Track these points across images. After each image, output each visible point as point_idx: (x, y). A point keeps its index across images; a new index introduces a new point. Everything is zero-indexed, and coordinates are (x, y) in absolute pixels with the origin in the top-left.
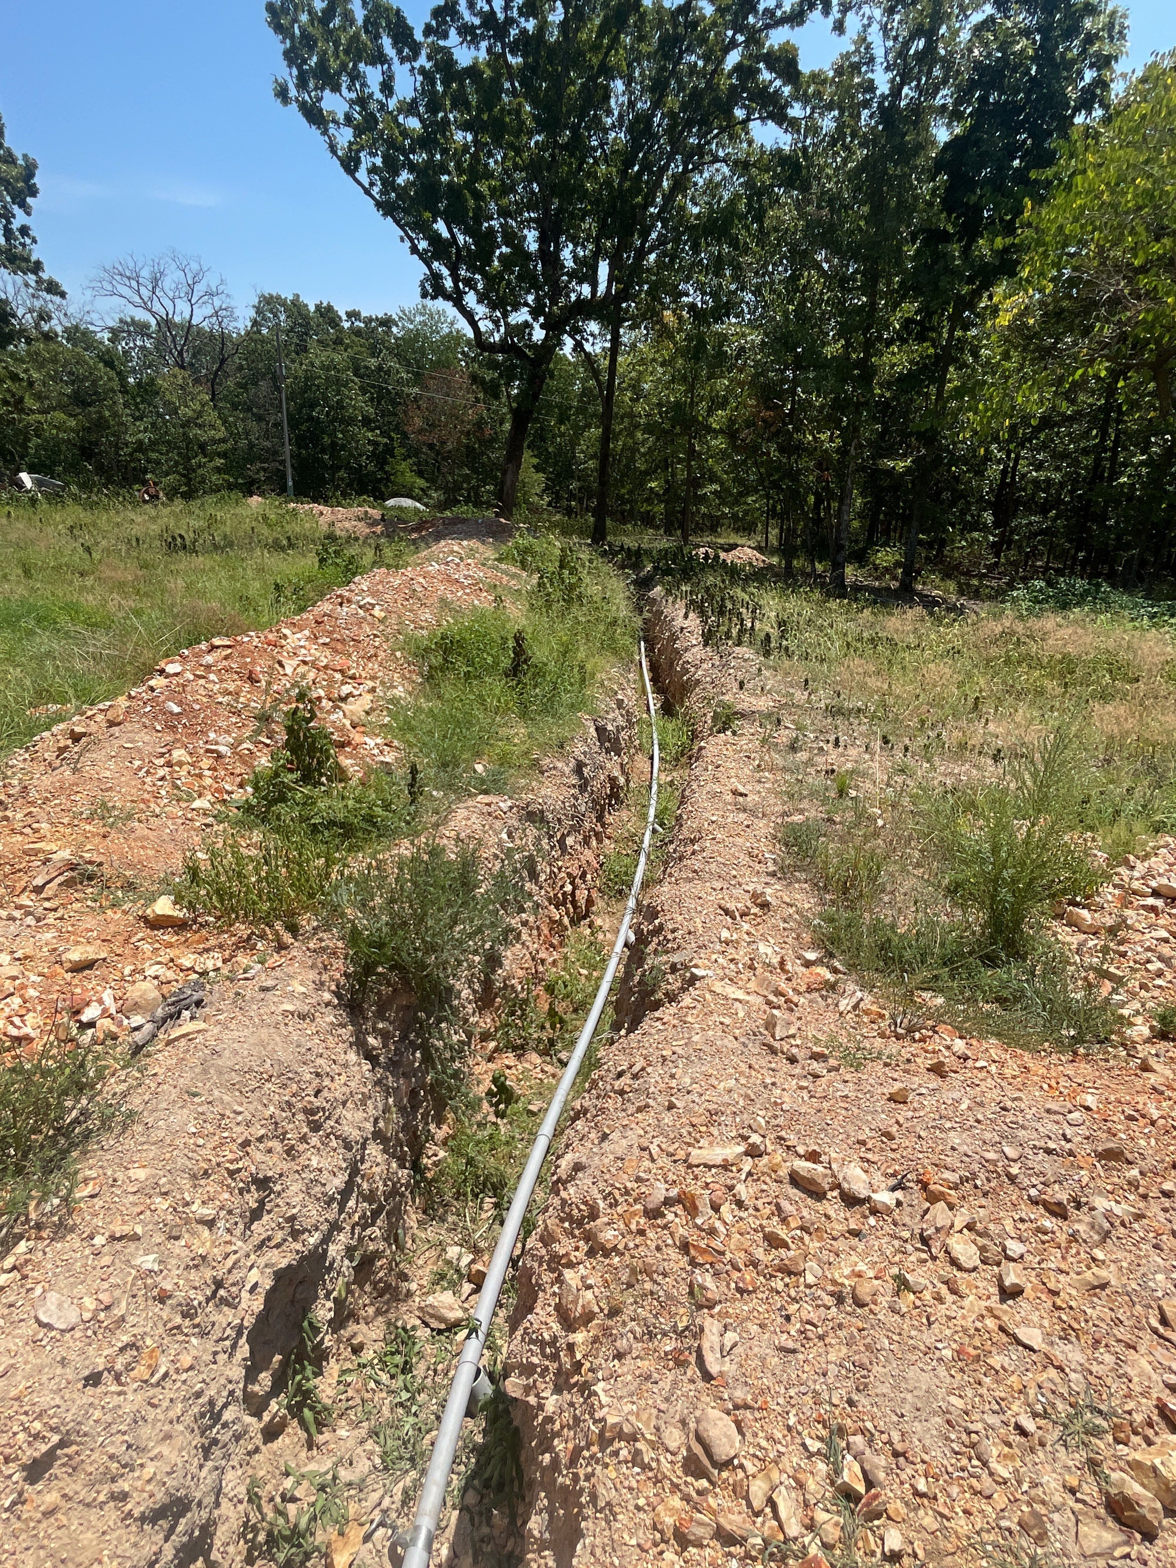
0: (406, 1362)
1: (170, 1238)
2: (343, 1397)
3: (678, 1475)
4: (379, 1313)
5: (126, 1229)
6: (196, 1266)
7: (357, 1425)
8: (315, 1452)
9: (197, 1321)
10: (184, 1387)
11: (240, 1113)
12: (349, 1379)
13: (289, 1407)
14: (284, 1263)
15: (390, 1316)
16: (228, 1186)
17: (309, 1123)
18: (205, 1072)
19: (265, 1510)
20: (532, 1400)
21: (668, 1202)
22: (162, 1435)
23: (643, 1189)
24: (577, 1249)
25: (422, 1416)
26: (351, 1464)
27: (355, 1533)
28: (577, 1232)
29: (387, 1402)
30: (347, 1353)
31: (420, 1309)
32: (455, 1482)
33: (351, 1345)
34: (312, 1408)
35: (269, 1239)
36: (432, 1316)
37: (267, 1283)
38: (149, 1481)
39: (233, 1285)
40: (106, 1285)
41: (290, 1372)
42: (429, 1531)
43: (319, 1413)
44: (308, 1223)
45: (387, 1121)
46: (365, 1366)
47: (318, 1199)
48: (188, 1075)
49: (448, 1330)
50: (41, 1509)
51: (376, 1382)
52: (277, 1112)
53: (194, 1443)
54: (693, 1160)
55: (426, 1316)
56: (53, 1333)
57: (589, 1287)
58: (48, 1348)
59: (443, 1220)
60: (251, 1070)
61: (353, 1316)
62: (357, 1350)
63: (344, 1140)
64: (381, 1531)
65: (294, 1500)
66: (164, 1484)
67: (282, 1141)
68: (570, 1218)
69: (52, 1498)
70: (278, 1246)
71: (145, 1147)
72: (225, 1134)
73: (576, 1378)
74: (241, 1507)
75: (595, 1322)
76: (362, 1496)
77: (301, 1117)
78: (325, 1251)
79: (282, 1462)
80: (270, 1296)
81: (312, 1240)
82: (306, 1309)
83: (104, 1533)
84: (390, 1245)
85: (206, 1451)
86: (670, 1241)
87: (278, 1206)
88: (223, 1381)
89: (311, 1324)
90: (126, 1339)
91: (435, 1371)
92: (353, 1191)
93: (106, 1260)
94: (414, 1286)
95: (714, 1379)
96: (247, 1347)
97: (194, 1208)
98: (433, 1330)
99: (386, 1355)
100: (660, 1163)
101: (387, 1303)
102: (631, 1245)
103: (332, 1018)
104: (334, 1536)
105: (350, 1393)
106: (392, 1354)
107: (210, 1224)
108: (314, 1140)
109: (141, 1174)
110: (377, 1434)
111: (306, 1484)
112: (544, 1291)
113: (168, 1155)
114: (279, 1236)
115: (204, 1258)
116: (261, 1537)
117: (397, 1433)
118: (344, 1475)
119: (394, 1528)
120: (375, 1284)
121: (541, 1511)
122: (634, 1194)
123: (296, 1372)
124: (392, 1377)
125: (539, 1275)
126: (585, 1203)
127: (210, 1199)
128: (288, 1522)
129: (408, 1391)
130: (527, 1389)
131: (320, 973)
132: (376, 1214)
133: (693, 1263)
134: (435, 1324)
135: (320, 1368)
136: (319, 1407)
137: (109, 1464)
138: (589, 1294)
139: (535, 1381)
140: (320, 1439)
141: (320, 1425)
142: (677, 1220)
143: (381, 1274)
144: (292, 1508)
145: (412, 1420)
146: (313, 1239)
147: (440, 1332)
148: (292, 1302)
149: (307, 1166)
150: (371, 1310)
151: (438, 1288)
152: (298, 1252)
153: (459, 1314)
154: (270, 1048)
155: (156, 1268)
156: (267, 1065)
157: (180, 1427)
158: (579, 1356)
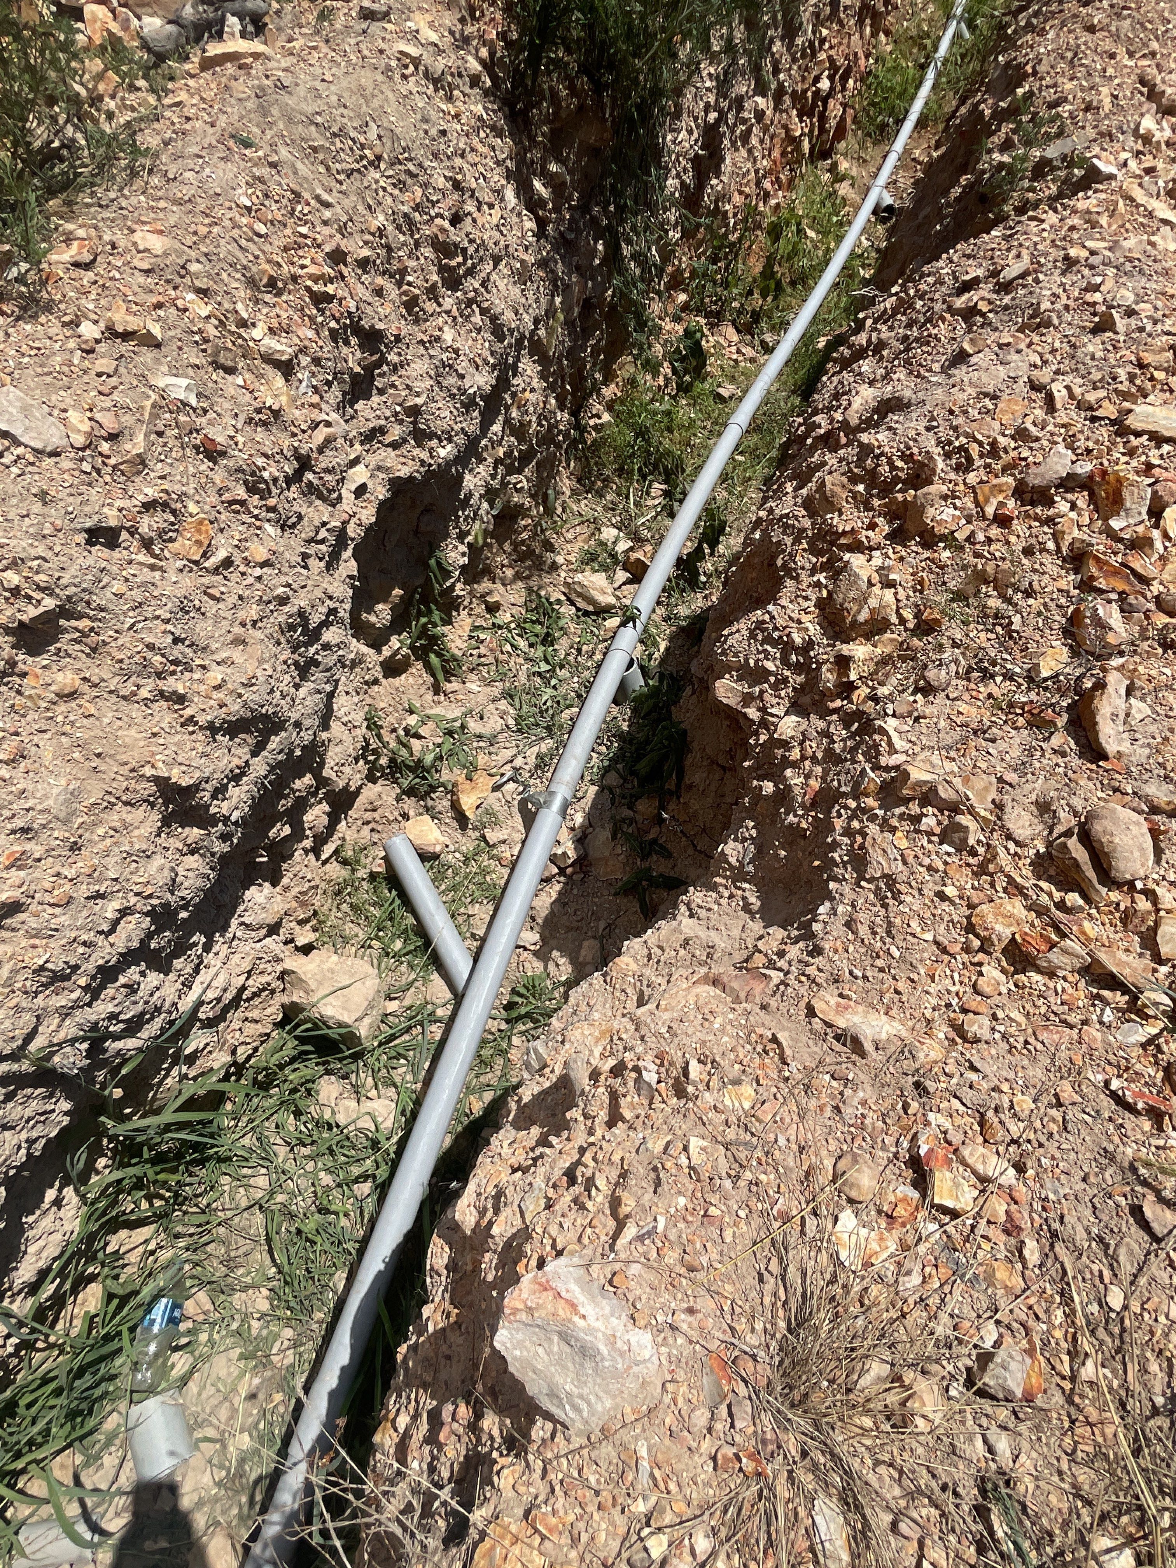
0: (548, 634)
1: (216, 365)
2: (475, 652)
3: (1025, 876)
4: (518, 576)
5: (133, 323)
6: (264, 424)
7: (490, 683)
8: (442, 698)
9: (272, 502)
10: (258, 585)
11: (327, 205)
12: (482, 636)
13: (412, 647)
14: (403, 472)
15: (531, 583)
16: (312, 319)
17: (443, 269)
18: (263, 110)
19: (386, 739)
20: (753, 713)
21: (1069, 483)
22: (230, 637)
23: (1025, 453)
24: (872, 526)
25: (562, 690)
26: (482, 718)
27: (484, 782)
28: (876, 503)
29: (524, 668)
30: (481, 609)
31: (566, 584)
32: (595, 760)
33: (486, 602)
34: (439, 655)
35: (382, 431)
36: (579, 595)
37: (381, 492)
38: (217, 688)
39: (327, 471)
40: (107, 403)
41: (414, 612)
42: (565, 799)
43: (447, 661)
44: (438, 427)
45: (550, 331)
46: (500, 627)
47: (453, 396)
48: (234, 111)
49: (597, 613)
50: (53, 688)
51: (512, 645)
52: (390, 228)
53: (282, 658)
54: (1132, 422)
55: (574, 592)
56: (20, 450)
57: (890, 584)
58: (15, 470)
59: (600, 494)
60: (340, 134)
61: (488, 572)
62: (493, 609)
63: (494, 319)
64: (511, 786)
65: (418, 736)
66: (240, 696)
67: (399, 284)
68: (871, 478)
69: (66, 679)
70: (395, 445)
71: (162, 204)
72: (304, 230)
73: (838, 703)
74: (358, 732)
75: (888, 635)
76: (492, 749)
77: (427, 251)
78: (460, 478)
79: (405, 698)
80: (383, 508)
81: (442, 452)
82: (433, 544)
83: (155, 735)
84: (537, 505)
85: (304, 670)
86: (1051, 545)
87: (393, 386)
88: (318, 593)
89: (439, 564)
90: (151, 493)
91: (579, 651)
92: (498, 413)
93: (104, 364)
94: (560, 560)
95: (1105, 758)
96: (353, 563)
97: (257, 333)
98: (578, 609)
99: (525, 622)
100: (1062, 417)
101: (529, 568)
102: (980, 537)
103: (479, 109)
104: (461, 779)
105: (483, 650)
106: (533, 622)
107: (287, 368)
108: (448, 303)
109: (157, 244)
110: (511, 697)
111: (431, 724)
112: (797, 579)
113: (203, 230)
114: (396, 432)
115: (276, 414)
116: (383, 761)
117: (533, 700)
118: (474, 726)
119: (526, 787)
120: (516, 545)
121: (744, 840)
122: (1006, 458)
123: (420, 614)
124: (531, 645)
125: (792, 557)
126: (907, 457)
127: (281, 329)
128: (412, 755)
129: (548, 663)
130: (748, 699)
131: (462, 20)
132: (526, 458)
133: (1087, 586)
134: (581, 604)
135: (450, 616)
136: (448, 656)
137: (149, 655)
138: (889, 594)
139: (762, 692)
140: (448, 687)
141: (449, 674)
142: (1073, 515)
143: (524, 536)
144: (416, 744)
145: (550, 691)
146: (446, 452)
147: (586, 614)
148: (416, 532)
149: (438, 339)
150: (509, 573)
151: (588, 568)
152: (423, 463)
153: (612, 600)
154: (375, 103)
155: (193, 402)
156: (373, 132)
157: (259, 634)
158: (853, 676)
